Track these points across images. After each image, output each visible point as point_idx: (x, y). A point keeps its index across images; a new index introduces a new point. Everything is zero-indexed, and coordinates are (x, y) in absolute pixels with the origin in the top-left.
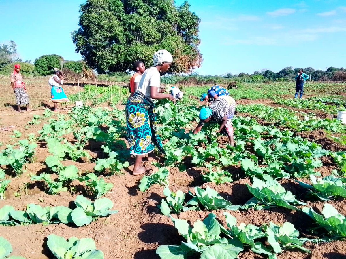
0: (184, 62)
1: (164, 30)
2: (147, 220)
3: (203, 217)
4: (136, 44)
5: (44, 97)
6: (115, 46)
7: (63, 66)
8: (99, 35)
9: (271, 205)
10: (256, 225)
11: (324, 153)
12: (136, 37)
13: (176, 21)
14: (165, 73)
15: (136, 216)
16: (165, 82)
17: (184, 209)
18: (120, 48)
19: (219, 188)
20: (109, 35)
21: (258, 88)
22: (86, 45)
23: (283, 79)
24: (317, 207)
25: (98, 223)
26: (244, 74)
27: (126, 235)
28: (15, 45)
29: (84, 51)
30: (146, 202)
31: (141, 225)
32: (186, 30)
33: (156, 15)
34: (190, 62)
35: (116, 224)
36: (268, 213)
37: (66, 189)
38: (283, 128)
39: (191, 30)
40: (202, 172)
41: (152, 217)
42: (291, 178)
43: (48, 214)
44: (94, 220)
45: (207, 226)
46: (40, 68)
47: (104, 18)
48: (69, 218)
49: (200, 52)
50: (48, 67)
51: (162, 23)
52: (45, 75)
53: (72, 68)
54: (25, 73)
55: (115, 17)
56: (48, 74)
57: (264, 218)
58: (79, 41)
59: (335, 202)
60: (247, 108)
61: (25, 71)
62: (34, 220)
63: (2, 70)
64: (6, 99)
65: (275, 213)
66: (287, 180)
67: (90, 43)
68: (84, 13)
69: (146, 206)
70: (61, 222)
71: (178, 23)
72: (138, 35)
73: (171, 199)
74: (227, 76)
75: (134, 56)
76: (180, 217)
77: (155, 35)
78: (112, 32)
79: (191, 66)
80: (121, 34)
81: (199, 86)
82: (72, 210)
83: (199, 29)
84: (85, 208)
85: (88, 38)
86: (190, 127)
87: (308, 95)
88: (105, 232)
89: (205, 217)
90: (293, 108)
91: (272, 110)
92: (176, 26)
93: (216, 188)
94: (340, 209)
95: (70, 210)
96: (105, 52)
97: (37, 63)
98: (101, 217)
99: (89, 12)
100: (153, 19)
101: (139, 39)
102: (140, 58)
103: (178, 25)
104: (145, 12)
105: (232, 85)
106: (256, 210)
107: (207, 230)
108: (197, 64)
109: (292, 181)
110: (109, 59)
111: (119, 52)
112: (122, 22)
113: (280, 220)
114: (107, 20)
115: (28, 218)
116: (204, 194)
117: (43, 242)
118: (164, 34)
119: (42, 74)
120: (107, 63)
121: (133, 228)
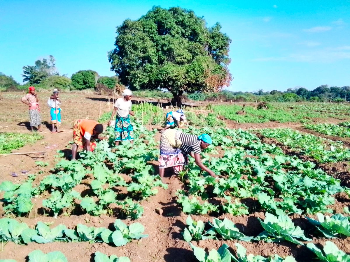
0: (213, 82)
1: (195, 51)
2: (171, 244)
3: (219, 246)
4: (168, 64)
5: (81, 114)
6: (148, 66)
7: (98, 81)
8: (133, 55)
9: (280, 239)
10: (265, 256)
11: (339, 190)
12: (168, 57)
13: (207, 42)
14: (195, 91)
15: (162, 239)
16: (195, 98)
17: (203, 238)
18: (152, 68)
19: (236, 219)
20: (142, 55)
21: (289, 109)
22: (121, 64)
23: (317, 98)
24: (321, 243)
25: (132, 244)
26: (276, 92)
27: (154, 256)
28: (54, 60)
29: (119, 70)
30: (171, 229)
31: (166, 248)
32: (217, 50)
33: (188, 37)
34: (219, 82)
35: (147, 247)
36: (276, 246)
37: (105, 211)
38: (307, 157)
39: (222, 51)
40: (222, 203)
41: (176, 242)
42: (303, 214)
43: (93, 233)
44: (129, 241)
45: (221, 255)
46: (77, 82)
47: (139, 39)
48: (110, 238)
49: (230, 72)
50: (84, 82)
51: (193, 44)
52: (80, 89)
53: (106, 83)
54: (62, 86)
55: (149, 38)
56: (84, 88)
57: (272, 250)
58: (114, 60)
59: (339, 240)
60: (274, 133)
61: (61, 84)
62: (83, 238)
63: (41, 83)
64: (47, 115)
65: (282, 246)
66: (299, 216)
67: (124, 62)
68: (120, 34)
69: (172, 231)
70: (103, 241)
71: (209, 43)
72: (170, 55)
73: (193, 228)
74: (258, 93)
75: (165, 75)
76: (200, 244)
77: (186, 55)
78: (146, 52)
79: (220, 85)
80: (154, 54)
81: (228, 103)
82: (112, 232)
83: (230, 49)
84: (122, 231)
85: (122, 58)
86: (215, 153)
87: (341, 119)
88: (138, 252)
89: (221, 246)
90: (322, 134)
91: (299, 137)
92: (207, 46)
93: (233, 219)
94: (342, 246)
95: (111, 232)
96: (138, 71)
97: (73, 78)
98: (135, 239)
99: (125, 33)
100: (186, 41)
101: (170, 59)
102: (171, 77)
103: (209, 45)
104: (178, 33)
105: (262, 105)
106: (265, 242)
107: (220, 258)
108: (226, 84)
109: (303, 217)
110: (141, 78)
111: (151, 71)
112: (155, 44)
113: (286, 253)
114: (141, 41)
115: (78, 236)
116: (221, 224)
117: (91, 257)
118: (195, 54)
119: (78, 88)
120: (140, 81)
121: (160, 251)
